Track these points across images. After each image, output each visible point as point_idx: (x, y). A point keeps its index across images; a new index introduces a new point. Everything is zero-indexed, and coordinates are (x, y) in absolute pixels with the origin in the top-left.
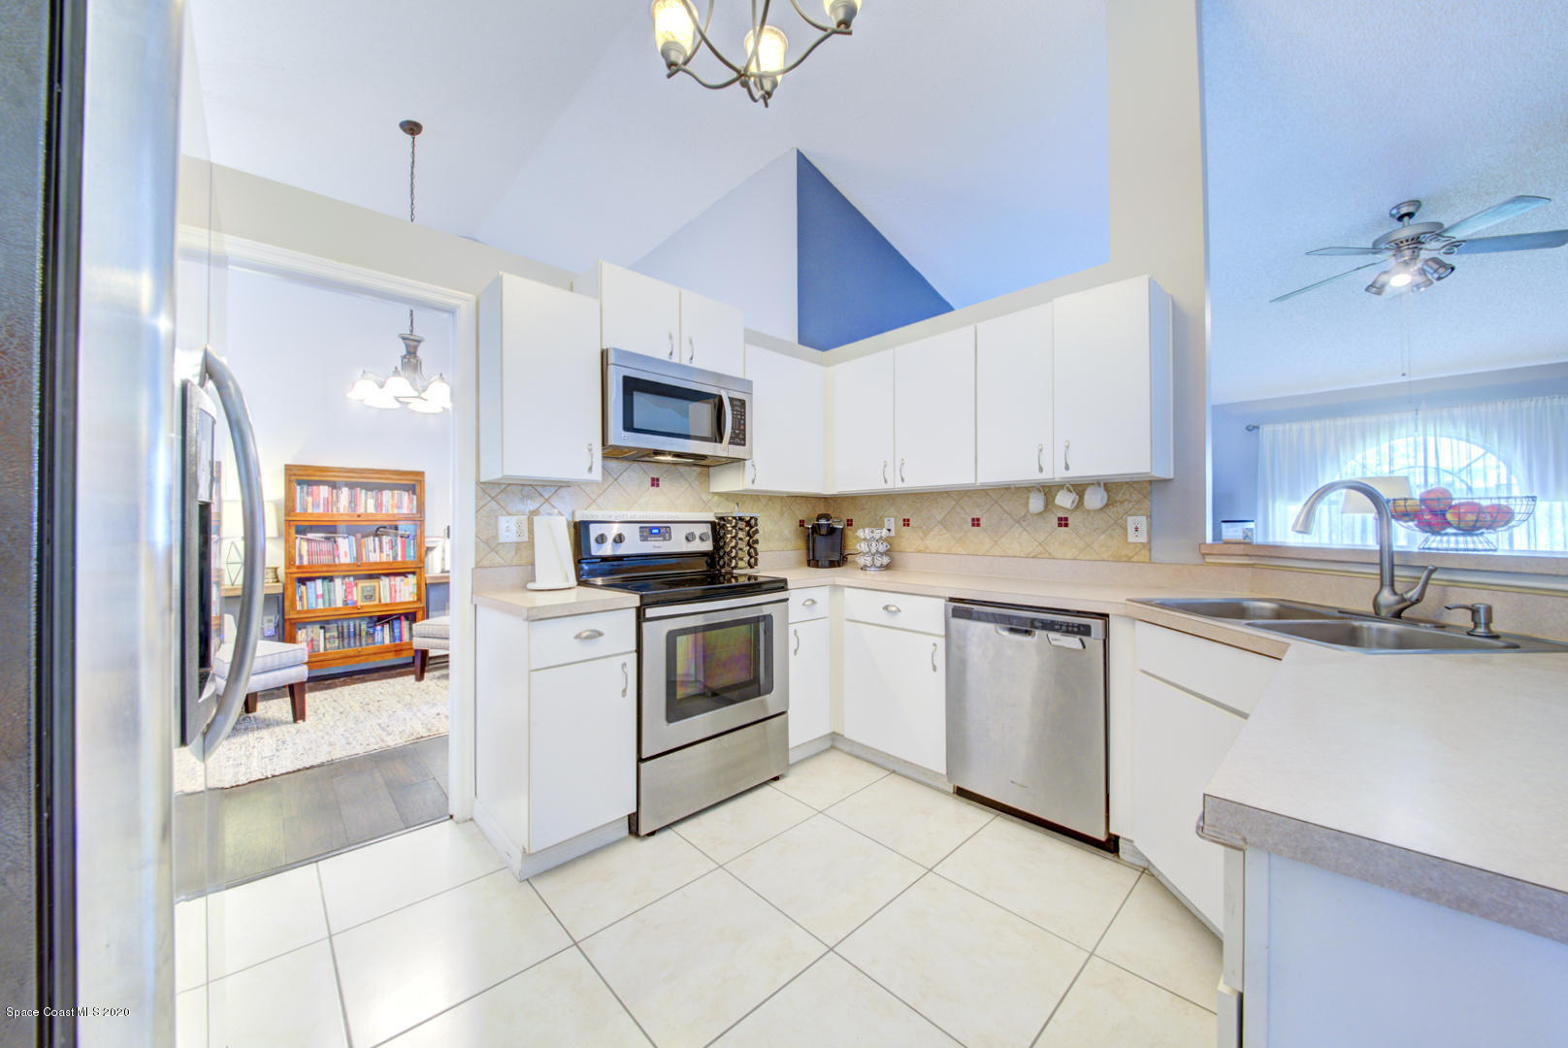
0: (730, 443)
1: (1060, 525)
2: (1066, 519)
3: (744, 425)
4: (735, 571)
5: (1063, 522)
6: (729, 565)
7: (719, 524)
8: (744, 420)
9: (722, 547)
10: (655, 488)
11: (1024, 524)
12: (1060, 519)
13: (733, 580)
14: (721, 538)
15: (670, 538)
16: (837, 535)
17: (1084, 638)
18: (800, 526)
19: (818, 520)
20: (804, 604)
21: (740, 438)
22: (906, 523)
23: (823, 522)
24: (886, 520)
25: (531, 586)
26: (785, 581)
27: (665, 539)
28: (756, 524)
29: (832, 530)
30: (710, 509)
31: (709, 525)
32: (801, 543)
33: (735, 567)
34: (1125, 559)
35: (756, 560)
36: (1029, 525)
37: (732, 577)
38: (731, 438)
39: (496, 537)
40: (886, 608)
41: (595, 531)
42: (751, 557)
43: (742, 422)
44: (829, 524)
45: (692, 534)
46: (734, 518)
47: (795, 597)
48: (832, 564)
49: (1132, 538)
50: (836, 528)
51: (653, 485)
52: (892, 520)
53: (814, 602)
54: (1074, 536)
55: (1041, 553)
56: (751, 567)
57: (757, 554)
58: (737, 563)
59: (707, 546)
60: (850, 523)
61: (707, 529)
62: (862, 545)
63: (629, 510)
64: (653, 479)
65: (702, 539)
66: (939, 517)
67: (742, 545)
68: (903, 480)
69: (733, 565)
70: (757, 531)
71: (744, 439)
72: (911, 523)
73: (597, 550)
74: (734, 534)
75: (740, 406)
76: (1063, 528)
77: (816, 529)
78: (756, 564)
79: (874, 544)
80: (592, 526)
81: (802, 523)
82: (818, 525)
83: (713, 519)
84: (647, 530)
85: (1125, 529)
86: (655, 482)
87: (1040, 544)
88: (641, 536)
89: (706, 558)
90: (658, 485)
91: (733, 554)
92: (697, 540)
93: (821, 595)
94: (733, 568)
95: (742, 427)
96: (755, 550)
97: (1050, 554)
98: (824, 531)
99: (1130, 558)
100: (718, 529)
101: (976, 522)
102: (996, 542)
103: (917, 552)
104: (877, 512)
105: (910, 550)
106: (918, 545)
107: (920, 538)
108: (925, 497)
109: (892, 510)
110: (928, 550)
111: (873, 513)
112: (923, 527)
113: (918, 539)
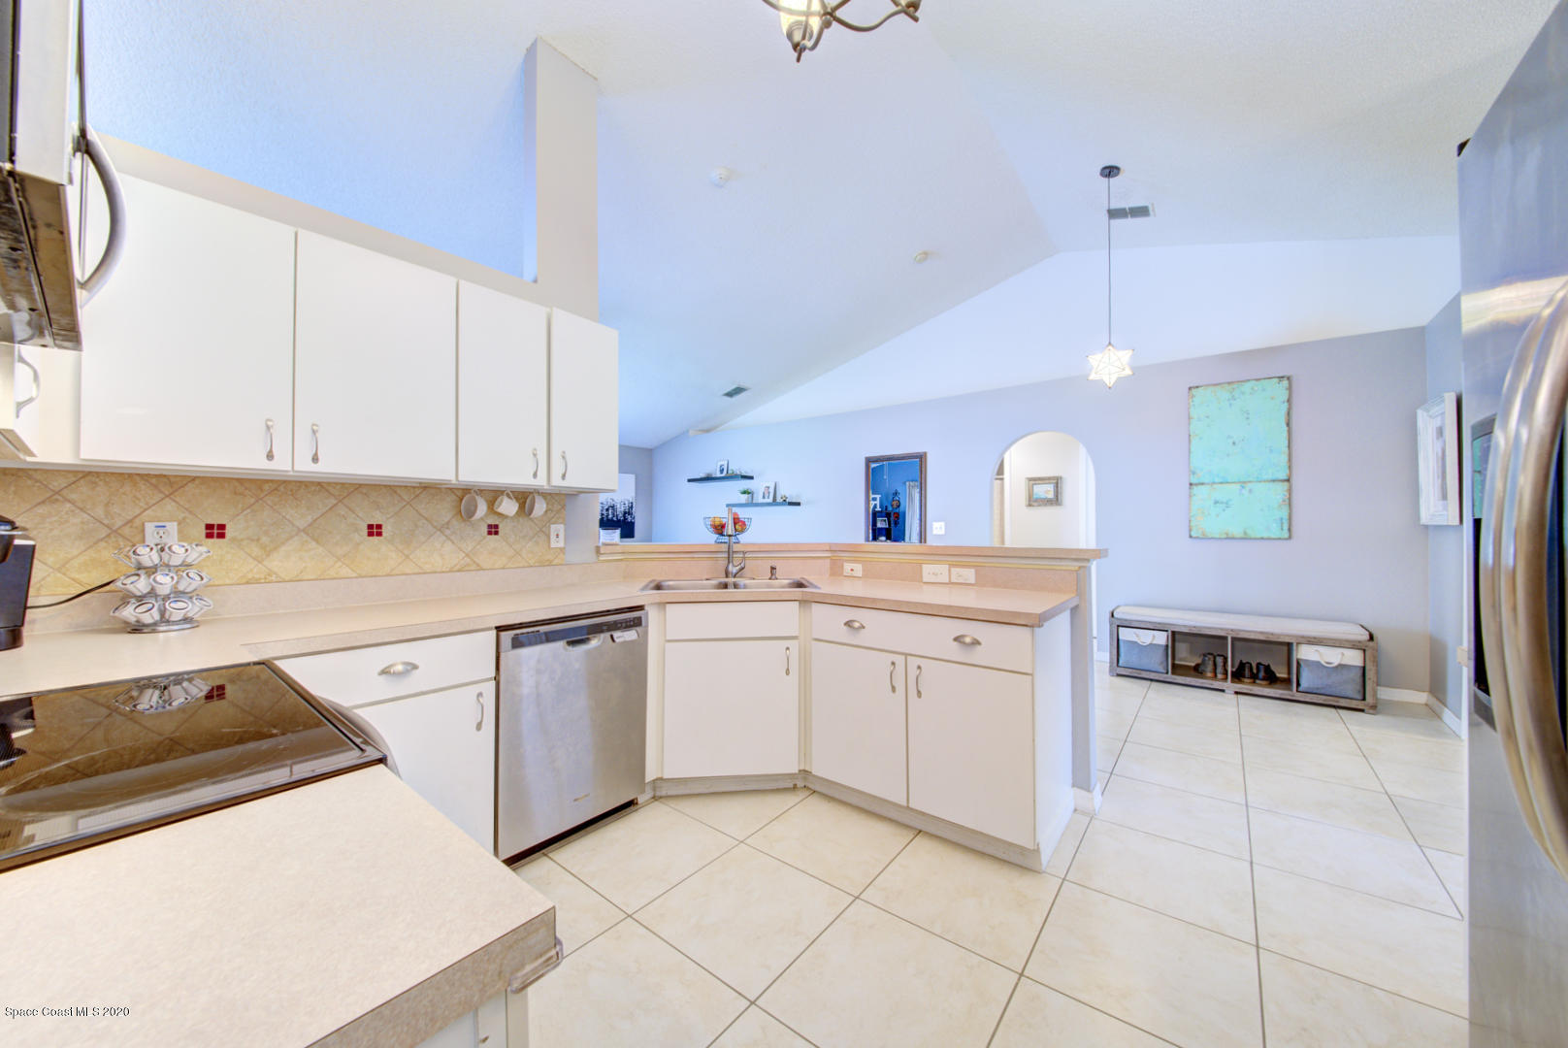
1: (490, 533)
2: (496, 526)
5: (493, 530)
11: (448, 532)
12: (490, 526)
17: (638, 629)
22: (214, 531)
24: (150, 527)
34: (547, 563)
36: (454, 533)
40: (384, 672)
49: (553, 545)
54: (504, 543)
55: (468, 565)
66: (301, 523)
72: (228, 532)
76: (493, 537)
85: (549, 537)
87: (467, 555)
97: (478, 565)
99: (552, 561)
101: (374, 530)
102: (407, 557)
103: (247, 583)
104: (116, 509)
105: (228, 582)
106: (251, 570)
107: (255, 559)
108: (266, 487)
109: (169, 506)
110: (273, 578)
111: (100, 512)
112: (264, 539)
113: (251, 560)
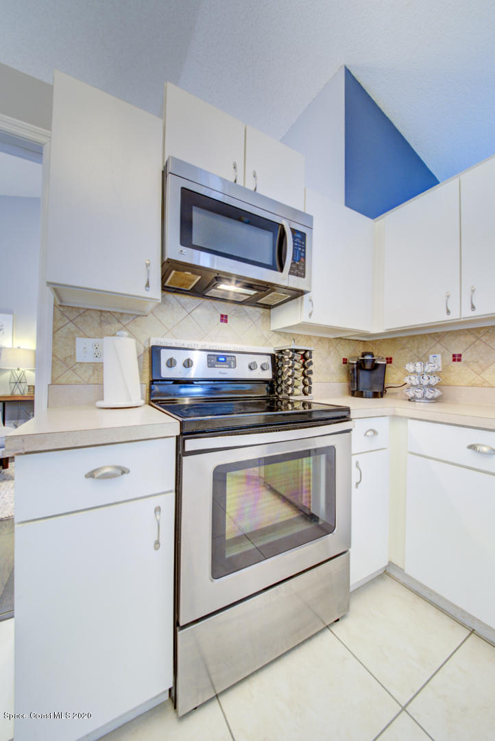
0: (290, 273)
3: (304, 257)
4: (291, 397)
6: (286, 392)
7: (278, 357)
8: (304, 253)
9: (280, 377)
10: (224, 324)
13: (290, 406)
14: (279, 368)
15: (235, 367)
16: (379, 370)
18: (344, 363)
19: (363, 356)
20: (365, 435)
21: (299, 269)
22: (457, 358)
23: (368, 357)
24: (431, 356)
25: (100, 404)
26: (348, 410)
27: (230, 367)
28: (311, 357)
29: (375, 366)
30: (270, 345)
31: (269, 357)
32: (344, 377)
33: (291, 394)
35: (310, 388)
37: (289, 402)
38: (291, 268)
39: (73, 356)
41: (165, 355)
42: (305, 385)
43: (302, 254)
44: (374, 360)
45: (254, 363)
46: (291, 350)
47: (357, 426)
48: (376, 395)
50: (378, 364)
51: (222, 321)
52: (439, 356)
53: (375, 432)
56: (305, 394)
57: (311, 383)
58: (293, 391)
59: (268, 375)
60: (389, 360)
61: (268, 360)
62: (413, 378)
63: (200, 340)
64: (222, 316)
65: (263, 369)
67: (298, 374)
68: (473, 308)
69: (290, 391)
70: (311, 363)
71: (304, 271)
72: (463, 358)
73: (166, 373)
74: (290, 365)
75: (300, 238)
77: (361, 365)
78: (310, 392)
79: (425, 377)
80: (163, 351)
81: (345, 361)
82: (363, 360)
83: (274, 353)
84: (216, 357)
86: (224, 318)
88: (208, 363)
89: (266, 385)
90: (226, 321)
91: (290, 383)
92: (259, 368)
93: (381, 425)
94: (289, 395)
95: (302, 259)
96: (310, 379)
98: (368, 366)
100: (276, 360)
103: (472, 386)
104: (420, 350)
105: (463, 384)
106: (474, 379)
107: (476, 373)
108: (482, 331)
109: (438, 346)
110: (486, 384)
111: (415, 351)
112: (481, 362)
113: (474, 373)
